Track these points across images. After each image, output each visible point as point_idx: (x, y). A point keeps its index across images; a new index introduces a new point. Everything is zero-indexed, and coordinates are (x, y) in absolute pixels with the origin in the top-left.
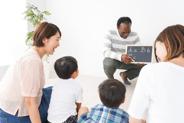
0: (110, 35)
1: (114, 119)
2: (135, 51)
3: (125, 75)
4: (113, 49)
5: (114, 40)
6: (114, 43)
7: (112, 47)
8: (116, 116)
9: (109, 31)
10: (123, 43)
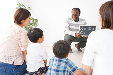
0: (68, 20)
1: (60, 65)
2: (85, 29)
3: (78, 46)
4: (70, 29)
5: (70, 23)
6: (71, 25)
7: (70, 28)
8: (62, 63)
9: (68, 18)
10: (76, 25)
